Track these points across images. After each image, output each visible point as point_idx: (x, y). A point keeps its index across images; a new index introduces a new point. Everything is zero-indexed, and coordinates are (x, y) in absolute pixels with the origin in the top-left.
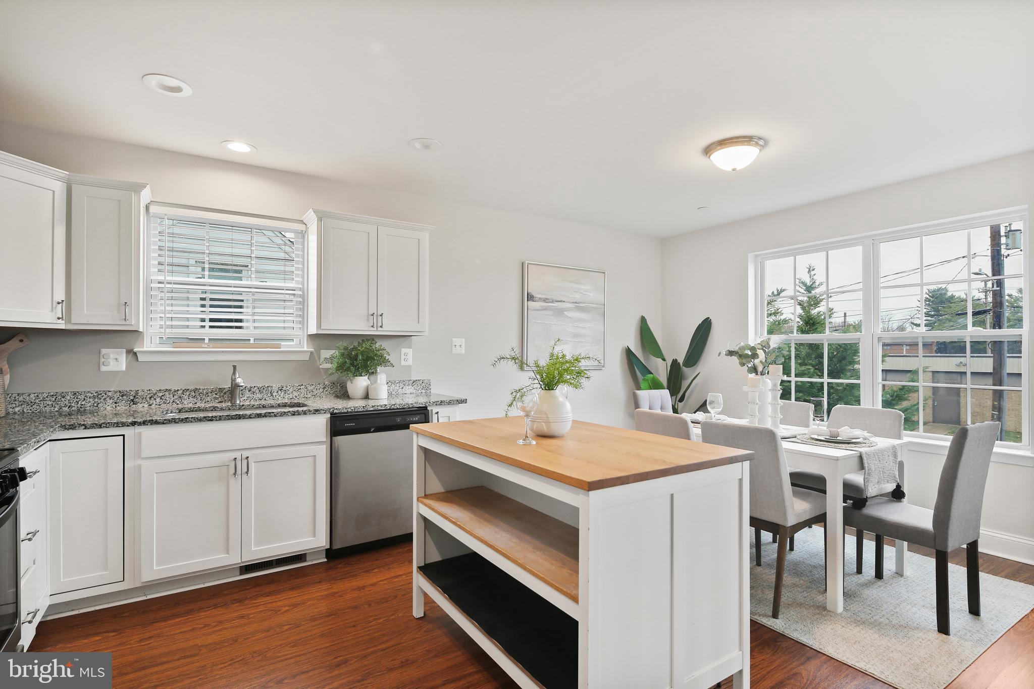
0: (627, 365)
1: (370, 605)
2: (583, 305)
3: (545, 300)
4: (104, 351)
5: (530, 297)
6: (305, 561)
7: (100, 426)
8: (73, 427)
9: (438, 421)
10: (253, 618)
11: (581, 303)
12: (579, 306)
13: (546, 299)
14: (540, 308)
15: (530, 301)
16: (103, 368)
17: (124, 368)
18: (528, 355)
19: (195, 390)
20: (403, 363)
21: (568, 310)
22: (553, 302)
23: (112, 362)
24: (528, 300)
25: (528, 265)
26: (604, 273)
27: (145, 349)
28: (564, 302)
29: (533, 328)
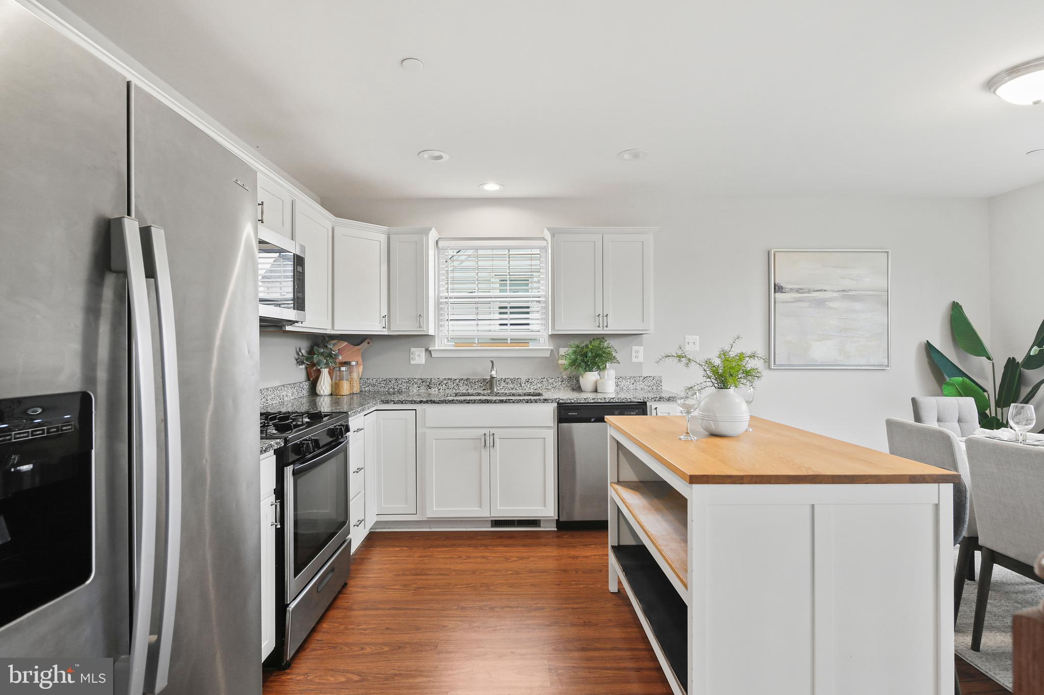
0: (928, 366)
1: (577, 572)
2: (854, 293)
3: (798, 291)
4: (412, 350)
5: (778, 289)
6: (539, 526)
7: (402, 402)
8: (387, 402)
9: (657, 415)
10: (491, 560)
11: (850, 290)
12: (846, 295)
13: (801, 289)
14: (792, 300)
15: (778, 292)
16: (412, 362)
17: (424, 363)
18: (776, 352)
19: (467, 379)
20: (634, 360)
21: (831, 300)
22: (809, 292)
23: (417, 358)
24: (775, 292)
25: (774, 254)
26: (887, 252)
27: (437, 348)
28: (825, 291)
29: (783, 324)
